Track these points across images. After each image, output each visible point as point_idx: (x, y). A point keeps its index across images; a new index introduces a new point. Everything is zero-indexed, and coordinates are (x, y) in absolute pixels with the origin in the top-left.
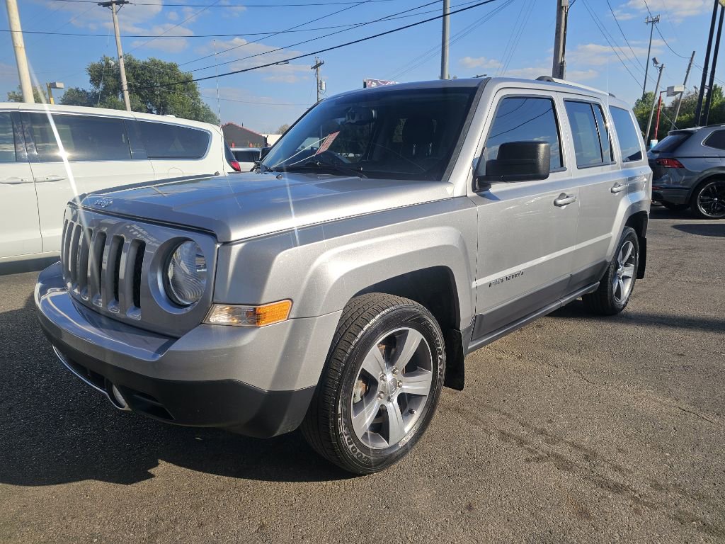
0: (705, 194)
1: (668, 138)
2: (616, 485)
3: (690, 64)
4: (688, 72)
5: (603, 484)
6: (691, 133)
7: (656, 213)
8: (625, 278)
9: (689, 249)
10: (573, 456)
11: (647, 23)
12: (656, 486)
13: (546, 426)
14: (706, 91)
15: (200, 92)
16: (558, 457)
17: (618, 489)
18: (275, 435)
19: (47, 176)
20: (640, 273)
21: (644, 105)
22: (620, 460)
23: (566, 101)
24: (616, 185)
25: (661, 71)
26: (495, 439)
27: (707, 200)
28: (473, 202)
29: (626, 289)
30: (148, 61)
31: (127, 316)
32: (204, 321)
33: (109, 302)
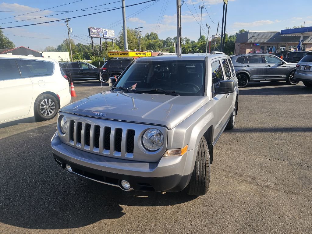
2: (265, 186)
4: (218, 30)
5: (262, 186)
8: (233, 116)
10: (250, 179)
11: (199, 8)
12: (275, 184)
14: (223, 36)
17: (267, 187)
21: (202, 41)
22: (262, 178)
25: (209, 29)
29: (234, 120)
31: (126, 156)
32: (163, 156)
33: (114, 152)
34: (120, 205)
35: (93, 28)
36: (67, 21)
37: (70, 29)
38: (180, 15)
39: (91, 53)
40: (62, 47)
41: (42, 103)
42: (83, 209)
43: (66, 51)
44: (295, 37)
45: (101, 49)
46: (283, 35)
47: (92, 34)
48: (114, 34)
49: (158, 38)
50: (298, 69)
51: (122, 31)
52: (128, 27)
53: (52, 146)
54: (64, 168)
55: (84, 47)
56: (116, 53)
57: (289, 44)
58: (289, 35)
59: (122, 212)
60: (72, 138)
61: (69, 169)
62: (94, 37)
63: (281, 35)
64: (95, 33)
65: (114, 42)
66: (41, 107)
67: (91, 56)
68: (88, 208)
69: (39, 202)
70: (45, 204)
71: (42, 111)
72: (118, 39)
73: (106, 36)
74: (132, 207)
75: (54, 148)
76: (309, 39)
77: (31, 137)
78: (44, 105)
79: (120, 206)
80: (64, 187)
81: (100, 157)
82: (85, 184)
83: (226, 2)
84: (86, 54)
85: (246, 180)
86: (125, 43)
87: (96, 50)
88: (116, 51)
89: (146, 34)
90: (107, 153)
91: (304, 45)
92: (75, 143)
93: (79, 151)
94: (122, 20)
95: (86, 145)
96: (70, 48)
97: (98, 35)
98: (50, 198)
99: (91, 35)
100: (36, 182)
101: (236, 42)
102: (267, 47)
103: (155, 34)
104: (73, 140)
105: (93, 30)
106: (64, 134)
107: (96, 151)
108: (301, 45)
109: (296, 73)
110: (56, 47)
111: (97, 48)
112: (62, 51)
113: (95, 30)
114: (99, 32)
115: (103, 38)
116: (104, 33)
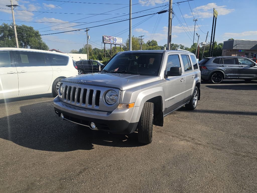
0: (214, 76)
1: (202, 60)
3: (207, 35)
4: (207, 38)
5: (196, 144)
6: (209, 59)
7: (202, 82)
8: (195, 100)
9: (210, 92)
10: (189, 139)
11: (194, 21)
13: (182, 134)
14: (212, 43)
15: (41, 37)
16: (186, 140)
17: (200, 144)
18: (131, 132)
19: (21, 71)
20: (199, 99)
21: (194, 47)
22: (199, 139)
23: (181, 55)
24: (193, 76)
25: (199, 37)
26: (171, 137)
27: (214, 78)
28: (165, 81)
29: (196, 103)
30: (21, 25)
31: (95, 108)
32: (117, 108)
33: (88, 105)
35: (106, 36)
36: (87, 31)
37: (88, 36)
38: (171, 25)
40: (82, 50)
41: (58, 84)
43: (85, 53)
45: (111, 52)
47: (105, 41)
48: (122, 41)
49: (157, 44)
51: (128, 39)
52: (133, 36)
55: (99, 51)
60: (65, 97)
61: (62, 116)
62: (106, 43)
64: (107, 40)
65: (122, 47)
66: (57, 87)
67: (103, 58)
71: (57, 90)
72: (125, 45)
73: (115, 43)
75: (55, 103)
77: (48, 105)
83: (216, 16)
84: (100, 56)
87: (107, 54)
89: (148, 41)
92: (67, 100)
93: (69, 105)
95: (73, 101)
96: (87, 51)
99: (104, 42)
101: (223, 48)
102: (251, 53)
103: (155, 41)
105: (106, 37)
106: (62, 95)
107: (78, 104)
110: (78, 50)
111: (108, 52)
112: (82, 54)
113: (107, 38)
114: (111, 39)
115: (113, 44)
116: (114, 40)
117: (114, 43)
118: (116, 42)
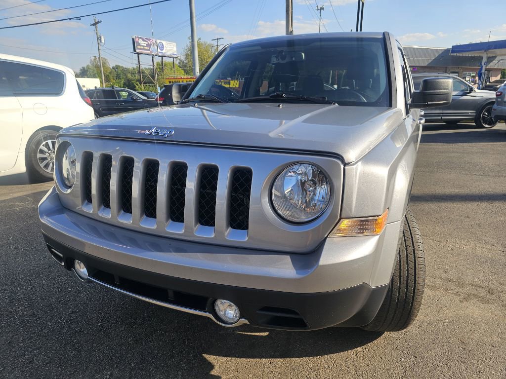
11: (317, 10)
31: (227, 238)
32: (330, 236)
33: (195, 229)
34: (205, 356)
35: (139, 38)
36: (95, 24)
37: (100, 37)
39: (137, 81)
40: (87, 70)
41: (41, 147)
42: (117, 367)
43: (96, 78)
44: (474, 57)
46: (455, 54)
47: (138, 49)
48: (175, 49)
50: (499, 100)
51: (189, 44)
52: (200, 39)
53: (41, 216)
54: (70, 270)
55: (125, 71)
56: (179, 80)
57: (463, 69)
58: (464, 55)
59: (212, 373)
60: (87, 196)
61: (82, 270)
62: (142, 54)
63: (452, 54)
64: (143, 46)
65: (177, 62)
66: (39, 156)
67: (137, 85)
68: (130, 364)
69: (11, 350)
70: (25, 355)
71: (42, 162)
72: (183, 58)
73: (162, 53)
74: (235, 361)
75: (45, 220)
76: (495, 61)
77: (17, 209)
78: (45, 152)
79: (205, 359)
80: (75, 312)
81: (158, 241)
82: (123, 304)
84: (129, 83)
85: (474, 295)
86: (194, 64)
87: (144, 77)
88: (179, 77)
90: (176, 230)
91: (488, 70)
92: (97, 209)
93: (107, 227)
94: (190, 26)
95: (122, 212)
96: (101, 72)
97: (149, 50)
98: (39, 339)
99: (137, 51)
100: (11, 302)
104: (90, 201)
105: (140, 41)
106: (70, 187)
107: (149, 225)
108: (483, 71)
109: (495, 106)
111: (147, 73)
112: (88, 77)
113: (143, 42)
114: (151, 44)
115: (156, 55)
116: (159, 47)
117: (160, 52)
118: (164, 51)
